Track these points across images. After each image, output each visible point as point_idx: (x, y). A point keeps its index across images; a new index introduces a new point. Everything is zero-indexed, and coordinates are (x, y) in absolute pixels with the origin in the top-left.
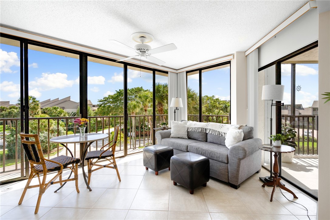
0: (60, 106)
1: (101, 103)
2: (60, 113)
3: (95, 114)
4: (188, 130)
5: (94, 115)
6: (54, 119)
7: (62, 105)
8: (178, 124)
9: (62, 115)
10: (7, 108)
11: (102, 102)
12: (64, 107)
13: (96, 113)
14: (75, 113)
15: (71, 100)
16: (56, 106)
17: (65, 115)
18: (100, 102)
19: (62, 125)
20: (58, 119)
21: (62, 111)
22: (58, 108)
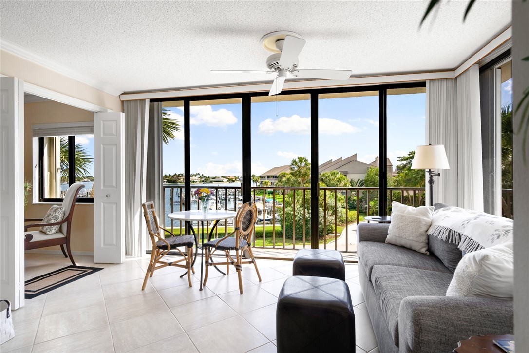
0: (341, 170)
1: (405, 162)
2: (339, 181)
3: (396, 184)
4: (430, 232)
5: (395, 186)
6: (331, 190)
7: (344, 169)
8: (403, 212)
9: (342, 184)
10: (287, 174)
11: (405, 160)
12: (347, 172)
13: (398, 182)
14: (363, 181)
15: (357, 160)
16: (335, 171)
17: (345, 185)
18: (402, 160)
19: (341, 199)
20: (336, 190)
21: (342, 178)
22: (338, 173)
